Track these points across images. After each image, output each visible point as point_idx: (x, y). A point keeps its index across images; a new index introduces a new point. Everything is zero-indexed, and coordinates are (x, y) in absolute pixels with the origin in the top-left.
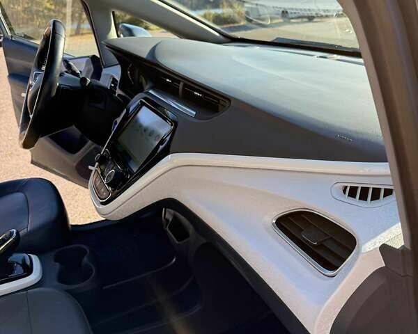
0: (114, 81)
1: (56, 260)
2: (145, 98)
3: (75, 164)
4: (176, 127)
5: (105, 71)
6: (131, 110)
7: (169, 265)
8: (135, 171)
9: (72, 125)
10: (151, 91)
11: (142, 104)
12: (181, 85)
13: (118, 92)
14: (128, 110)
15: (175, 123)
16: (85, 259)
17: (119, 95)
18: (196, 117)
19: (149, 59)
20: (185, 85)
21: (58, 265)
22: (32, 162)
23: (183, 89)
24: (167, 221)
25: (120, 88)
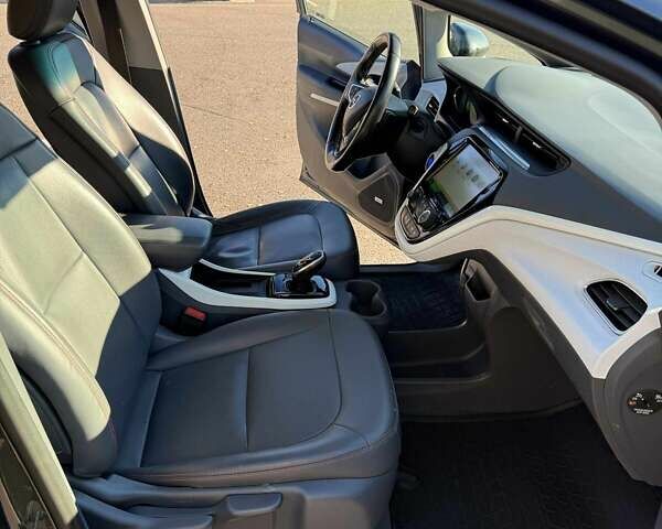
0: (434, 101)
1: (348, 290)
2: (473, 136)
3: (359, 192)
4: (505, 177)
5: (424, 87)
6: (453, 146)
7: (458, 327)
8: (450, 216)
9: (383, 152)
10: (481, 129)
11: (469, 142)
12: (519, 129)
13: (438, 118)
14: (450, 146)
15: (504, 173)
16: (377, 295)
17: (438, 122)
18: (529, 170)
19: (488, 91)
20: (524, 131)
21: (350, 295)
22: (301, 179)
23: (521, 135)
24: (467, 277)
25: (441, 113)
